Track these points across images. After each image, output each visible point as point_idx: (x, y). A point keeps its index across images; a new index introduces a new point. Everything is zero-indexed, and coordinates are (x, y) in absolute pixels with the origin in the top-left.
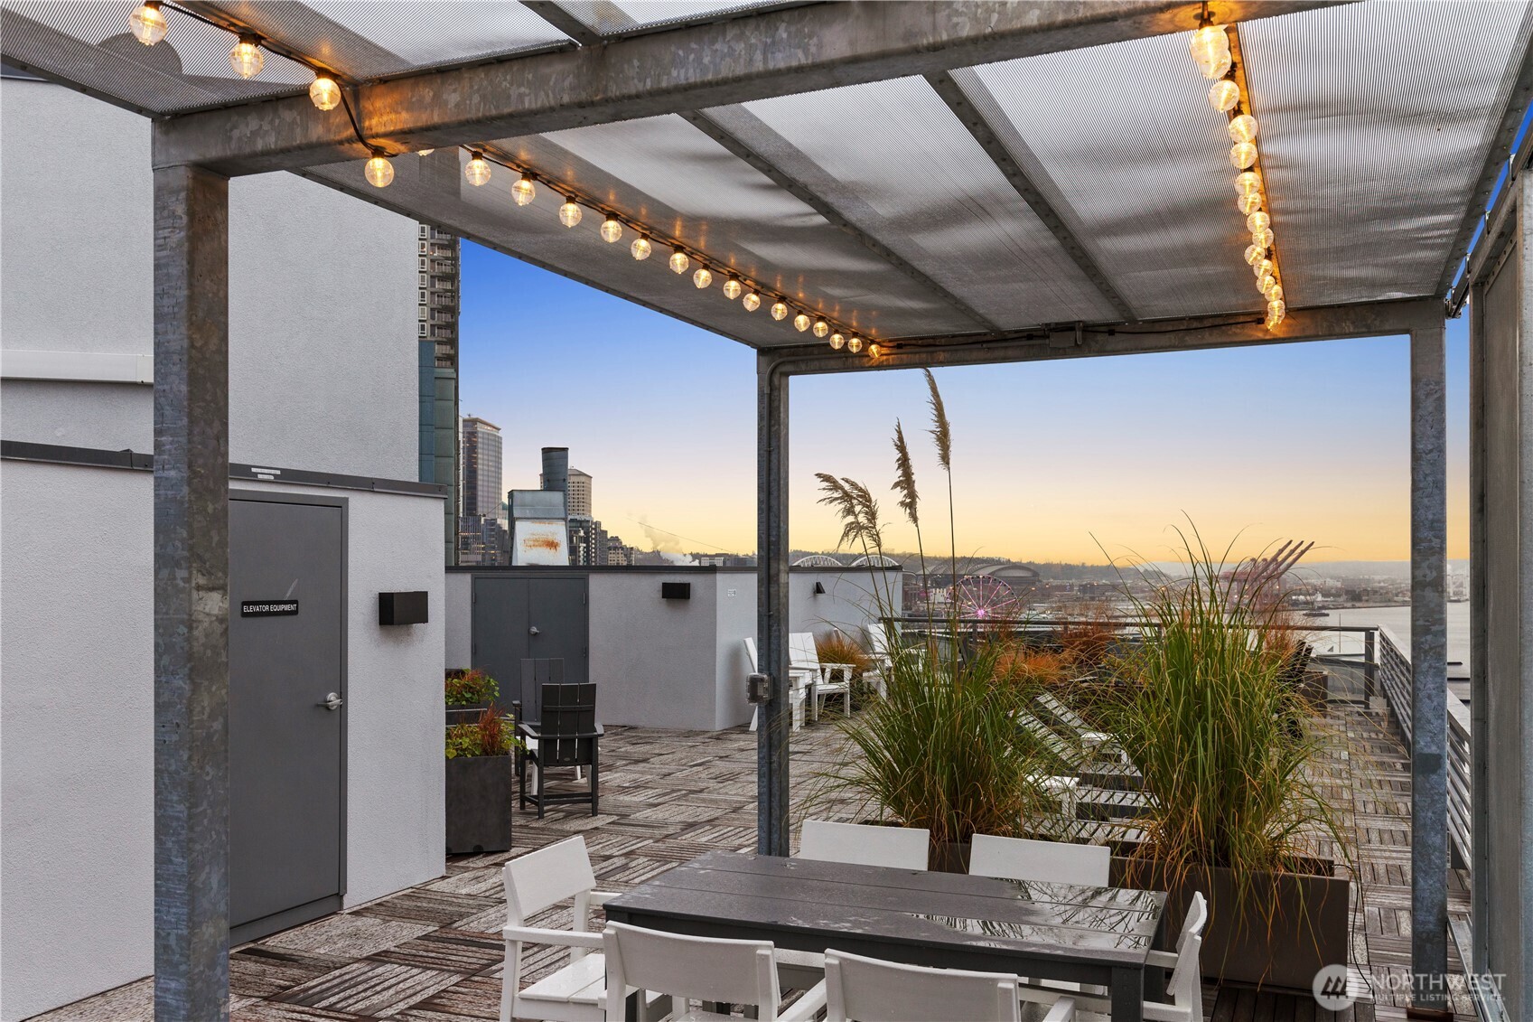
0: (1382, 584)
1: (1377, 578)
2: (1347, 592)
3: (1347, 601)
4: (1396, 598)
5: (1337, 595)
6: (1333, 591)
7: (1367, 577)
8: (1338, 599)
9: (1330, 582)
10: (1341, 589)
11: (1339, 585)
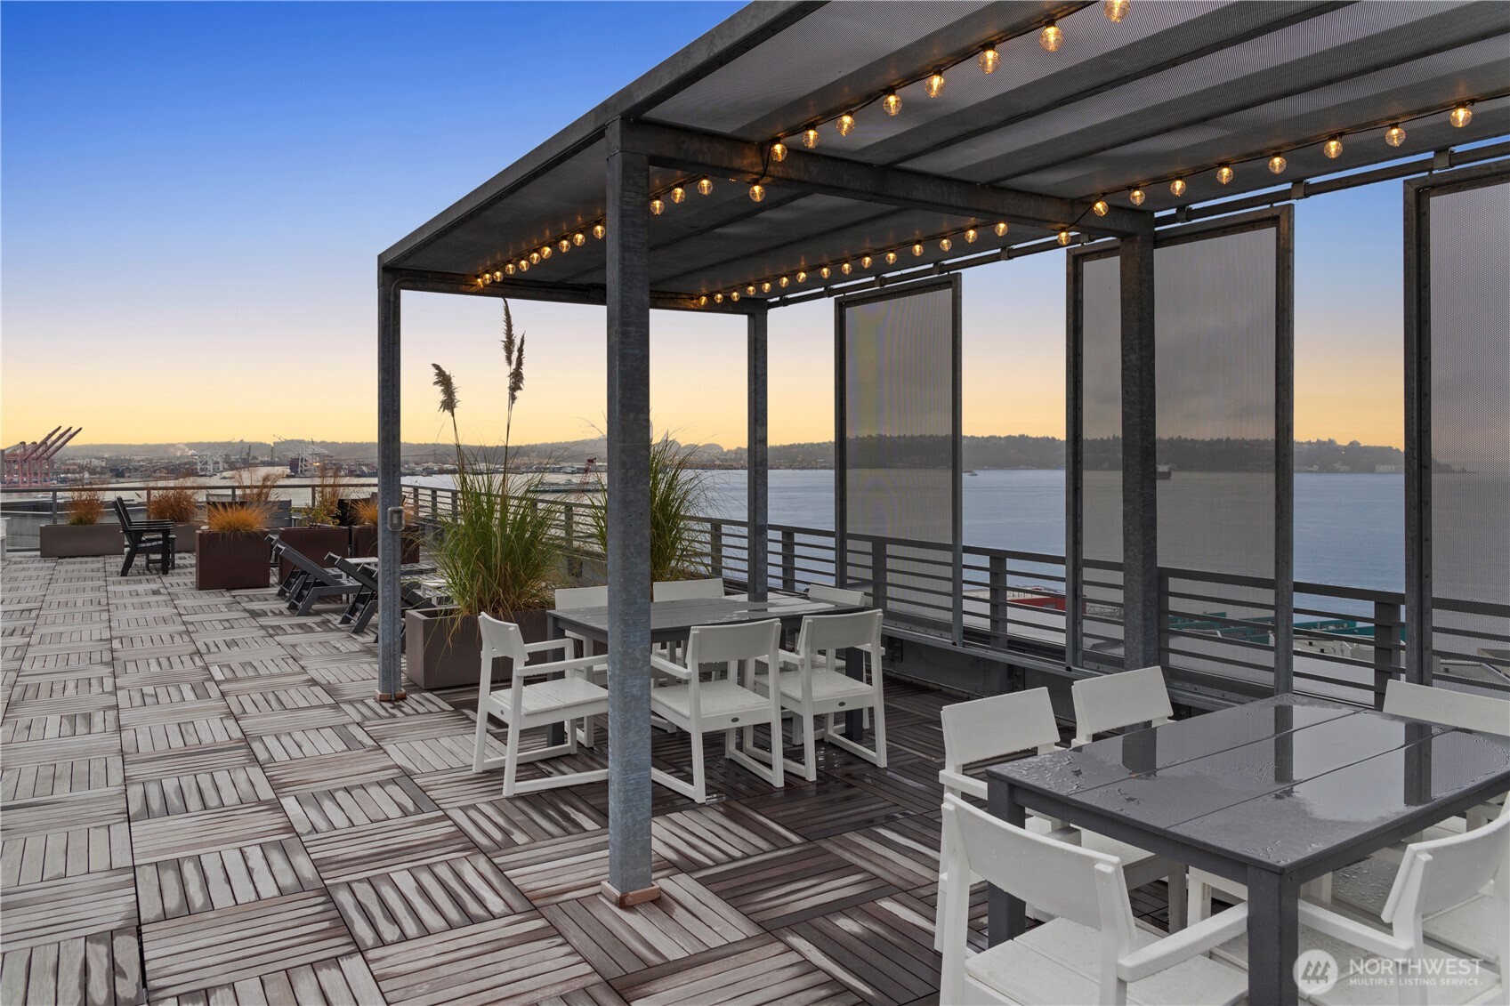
0: (141, 463)
1: (137, 458)
2: (112, 470)
3: (112, 477)
4: (154, 475)
5: (102, 473)
6: (98, 470)
7: (127, 457)
8: (103, 476)
9: (96, 462)
10: (105, 468)
11: (104, 464)
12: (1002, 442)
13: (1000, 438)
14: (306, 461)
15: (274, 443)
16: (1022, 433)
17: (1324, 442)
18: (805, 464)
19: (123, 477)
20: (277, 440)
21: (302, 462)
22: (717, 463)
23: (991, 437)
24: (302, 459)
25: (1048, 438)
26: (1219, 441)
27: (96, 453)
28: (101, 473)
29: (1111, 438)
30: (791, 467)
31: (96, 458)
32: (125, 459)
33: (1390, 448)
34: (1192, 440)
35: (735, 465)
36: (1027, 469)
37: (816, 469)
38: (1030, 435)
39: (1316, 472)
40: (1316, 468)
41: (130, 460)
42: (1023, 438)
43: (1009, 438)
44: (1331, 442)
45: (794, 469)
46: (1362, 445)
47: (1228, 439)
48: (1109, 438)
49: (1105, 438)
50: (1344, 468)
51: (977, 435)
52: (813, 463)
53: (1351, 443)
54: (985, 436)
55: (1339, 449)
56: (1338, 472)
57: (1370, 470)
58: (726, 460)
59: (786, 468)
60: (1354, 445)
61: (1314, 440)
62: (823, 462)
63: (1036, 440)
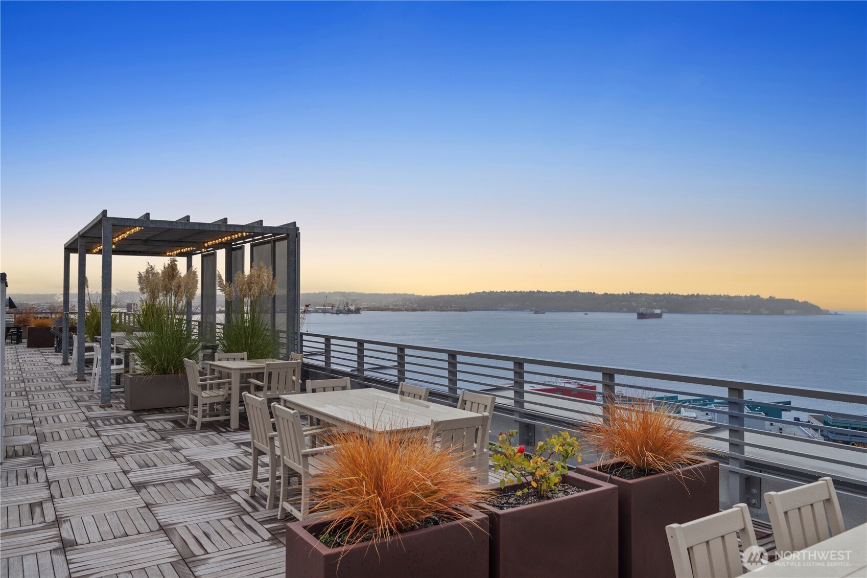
12: (564, 295)
13: (562, 292)
14: (136, 305)
15: (117, 294)
16: (575, 290)
17: (754, 296)
18: (444, 308)
20: (119, 292)
21: (134, 305)
22: (391, 307)
23: (557, 292)
24: (134, 304)
25: (591, 293)
26: (693, 295)
29: (629, 293)
30: (436, 310)
33: (793, 300)
34: (676, 294)
35: (401, 308)
36: (578, 311)
37: (451, 311)
38: (580, 291)
39: (750, 314)
40: (749, 311)
42: (576, 293)
43: (568, 293)
44: (758, 296)
45: (437, 311)
46: (777, 298)
47: (698, 295)
48: (627, 294)
49: (625, 293)
50: (766, 312)
51: (548, 291)
52: (449, 307)
53: (771, 297)
54: (553, 291)
55: (762, 300)
56: (762, 314)
57: (781, 312)
58: (397, 306)
59: (432, 310)
60: (771, 299)
61: (748, 295)
62: (455, 307)
63: (584, 294)
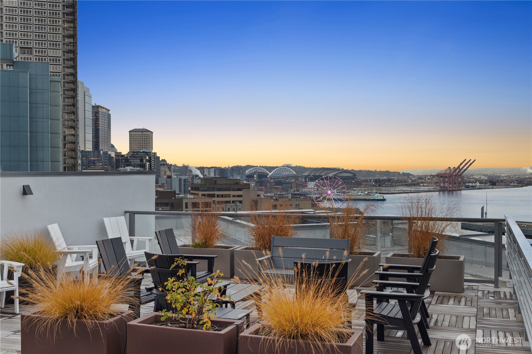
0: (505, 178)
2: (490, 182)
3: (490, 185)
5: (486, 183)
6: (484, 181)
7: (498, 175)
8: (486, 185)
9: (483, 177)
10: (487, 180)
11: (486, 178)
19: (495, 185)
27: (483, 173)
28: (484, 183)
31: (483, 175)
32: (497, 176)
41: (499, 177)
